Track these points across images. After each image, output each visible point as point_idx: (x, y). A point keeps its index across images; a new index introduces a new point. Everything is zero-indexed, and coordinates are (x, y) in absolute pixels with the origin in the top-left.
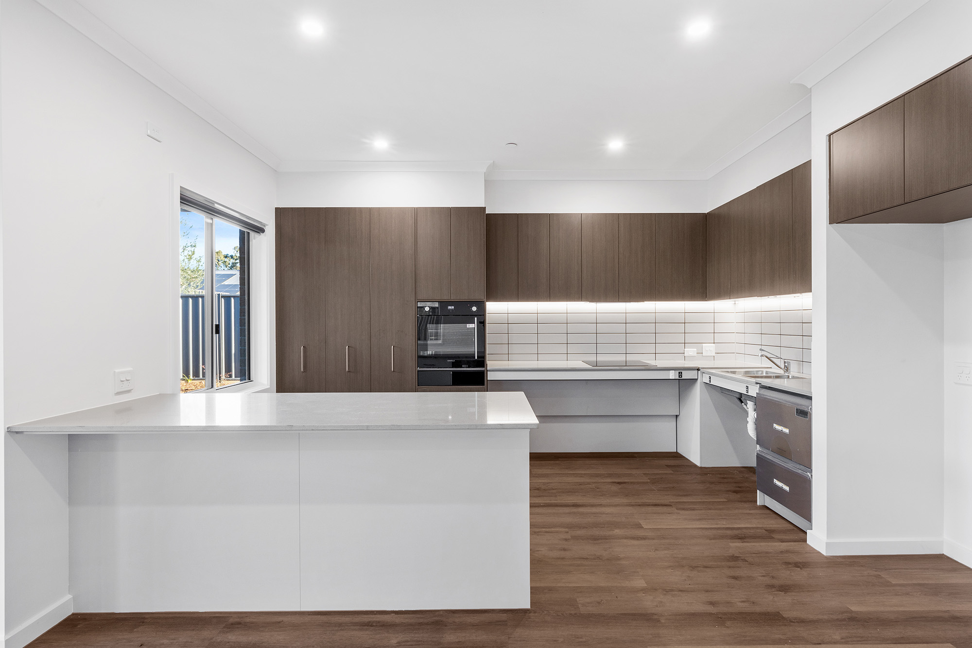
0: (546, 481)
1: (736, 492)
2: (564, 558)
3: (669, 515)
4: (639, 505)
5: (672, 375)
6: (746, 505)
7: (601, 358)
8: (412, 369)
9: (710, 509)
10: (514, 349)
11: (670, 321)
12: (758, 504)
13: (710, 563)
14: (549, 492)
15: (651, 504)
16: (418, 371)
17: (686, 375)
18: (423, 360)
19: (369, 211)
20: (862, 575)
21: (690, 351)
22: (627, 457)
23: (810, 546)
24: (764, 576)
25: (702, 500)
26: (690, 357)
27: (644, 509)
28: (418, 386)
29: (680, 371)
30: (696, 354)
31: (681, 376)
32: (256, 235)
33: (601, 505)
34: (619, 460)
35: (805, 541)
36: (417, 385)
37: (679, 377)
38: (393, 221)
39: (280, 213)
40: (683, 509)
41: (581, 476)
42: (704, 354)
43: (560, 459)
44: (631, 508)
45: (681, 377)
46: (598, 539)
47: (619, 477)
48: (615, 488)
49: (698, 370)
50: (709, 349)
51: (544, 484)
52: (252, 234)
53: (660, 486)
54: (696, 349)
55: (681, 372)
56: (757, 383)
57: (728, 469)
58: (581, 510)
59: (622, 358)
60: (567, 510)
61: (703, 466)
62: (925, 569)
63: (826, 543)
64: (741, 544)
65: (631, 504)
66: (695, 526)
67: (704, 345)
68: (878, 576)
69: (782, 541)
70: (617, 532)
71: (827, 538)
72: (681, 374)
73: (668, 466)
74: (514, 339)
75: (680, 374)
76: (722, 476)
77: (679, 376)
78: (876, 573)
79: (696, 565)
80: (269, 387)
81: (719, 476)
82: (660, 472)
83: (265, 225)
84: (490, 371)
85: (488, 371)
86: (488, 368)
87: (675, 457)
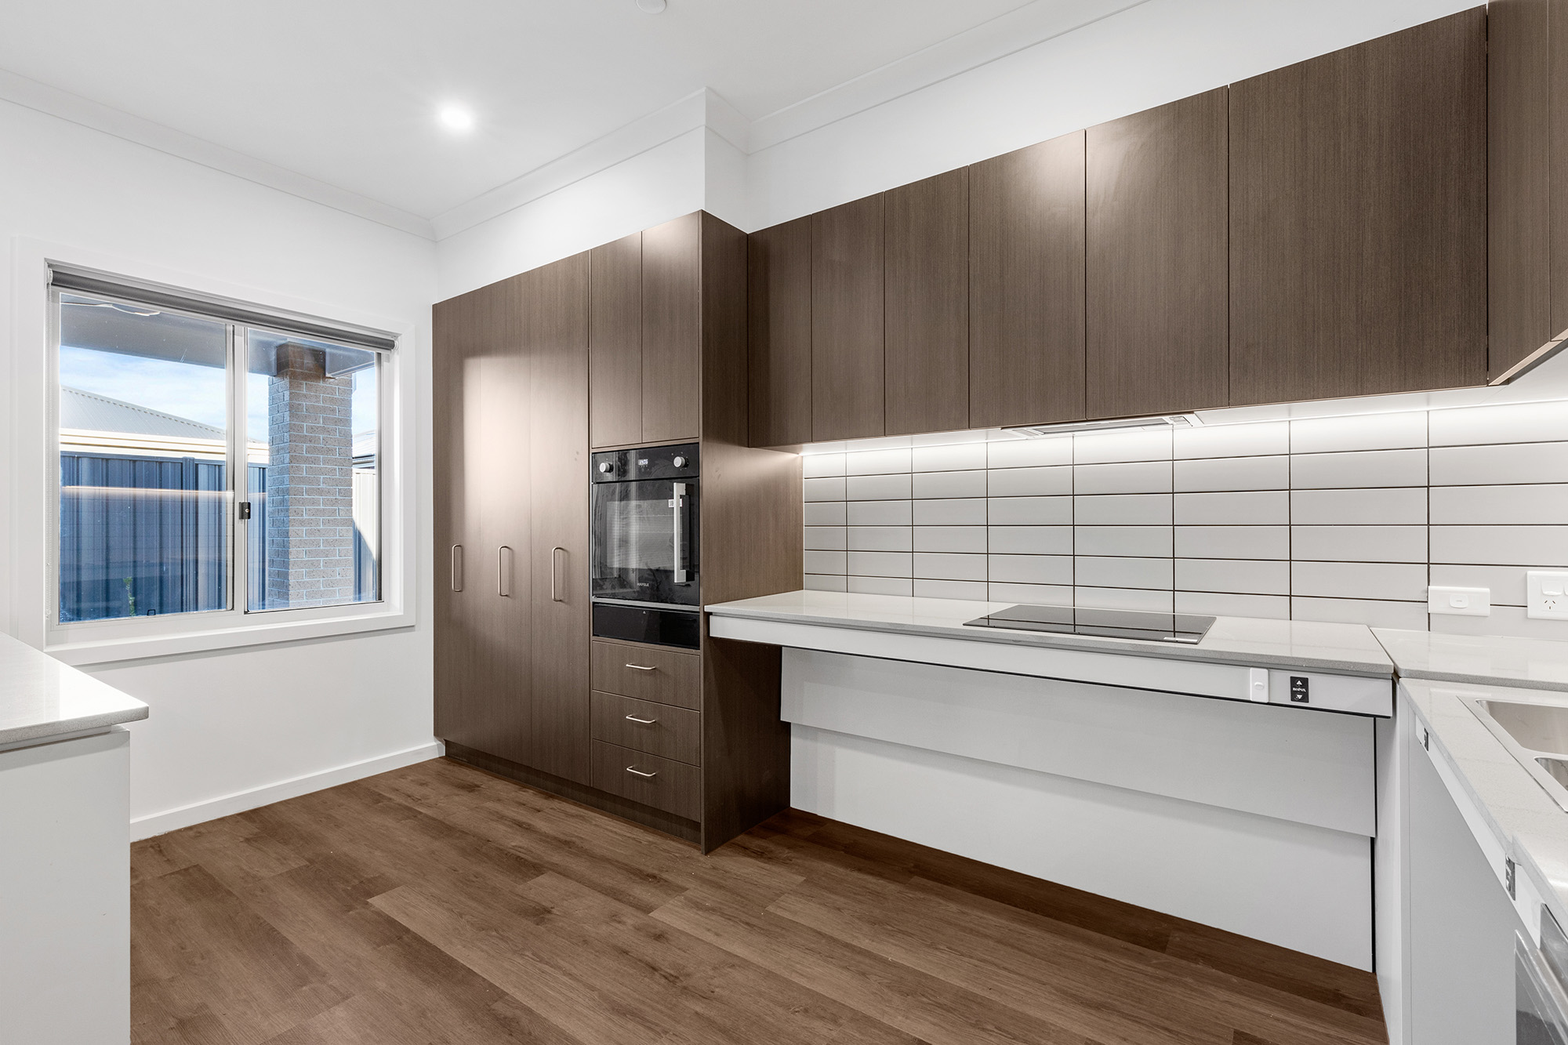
5: (1261, 687)
8: (583, 597)
10: (861, 563)
16: (594, 603)
21: (1456, 595)
22: (1135, 937)
26: (1457, 616)
28: (594, 635)
29: (1318, 673)
30: (1483, 609)
31: (1304, 693)
32: (390, 354)
34: (1088, 941)
36: (591, 635)
37: (1293, 698)
42: (1532, 612)
43: (916, 879)
45: (1304, 700)
49: (1395, 680)
50: (1560, 592)
52: (384, 354)
54: (1487, 590)
55: (1304, 681)
59: (1159, 605)
67: (1531, 572)
72: (1306, 685)
75: (1300, 688)
83: (396, 336)
84: (716, 615)
85: (708, 615)
86: (708, 608)
87: (1335, 998)
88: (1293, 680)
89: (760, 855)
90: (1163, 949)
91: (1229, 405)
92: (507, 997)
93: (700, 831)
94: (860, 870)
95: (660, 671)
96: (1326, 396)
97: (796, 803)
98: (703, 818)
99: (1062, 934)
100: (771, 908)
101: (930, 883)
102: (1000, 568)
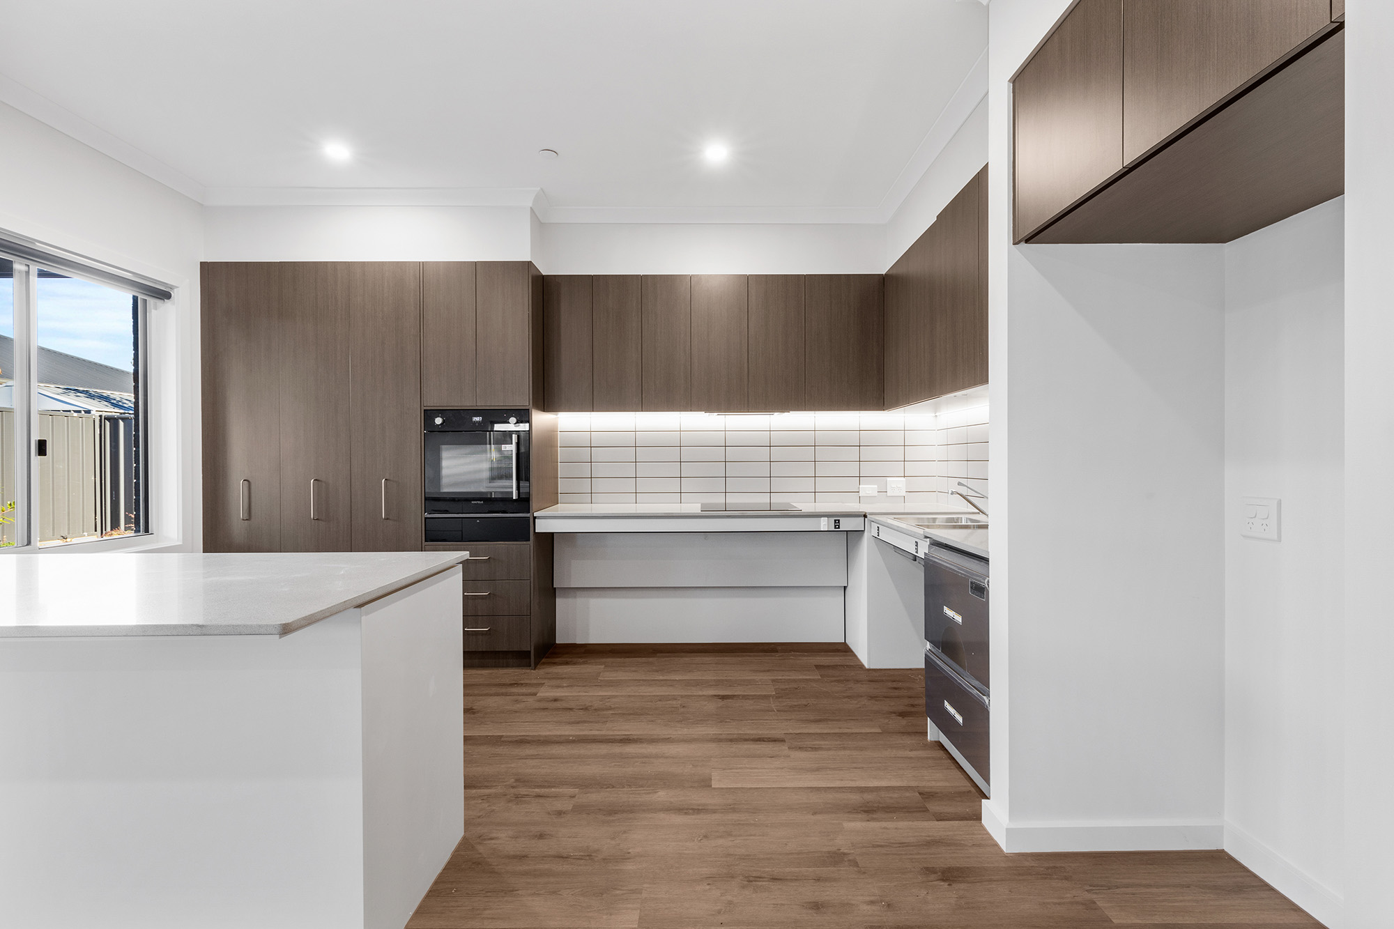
0: (606, 694)
1: (902, 714)
2: (526, 856)
3: (769, 760)
4: (731, 740)
5: (824, 524)
6: (908, 741)
7: (733, 500)
8: (415, 514)
9: (844, 748)
10: (599, 485)
11: (839, 443)
12: (929, 738)
13: (788, 870)
14: (598, 715)
15: (752, 737)
16: (426, 518)
17: (846, 525)
18: (435, 501)
19: (348, 267)
20: (1062, 901)
21: (868, 489)
22: (765, 651)
23: (985, 830)
24: (872, 902)
25: (841, 731)
26: (868, 497)
27: (735, 748)
28: (426, 541)
29: (837, 518)
30: (876, 494)
31: (839, 526)
32: (159, 302)
33: (668, 740)
34: (750, 656)
35: (978, 817)
36: (424, 541)
37: (835, 528)
38: (386, 284)
39: (210, 272)
40: (800, 748)
41: (671, 683)
42: (889, 494)
43: (658, 655)
44: (713, 745)
45: (839, 528)
46: (616, 812)
47: (730, 686)
48: (711, 707)
49: (865, 516)
50: (897, 486)
51: (603, 698)
52: (151, 302)
53: (785, 704)
54: (876, 486)
55: (839, 520)
56: (926, 537)
57: (909, 672)
58: (630, 749)
59: (763, 499)
60: (603, 749)
61: (871, 668)
62: (1182, 886)
63: (1008, 830)
64: (864, 824)
65: (721, 737)
66: (801, 784)
67: (888, 479)
68: (1090, 905)
69: (940, 818)
70: (662, 796)
71: (1010, 819)
72: (839, 523)
73: (818, 667)
74: (599, 470)
75: (837, 523)
76: (895, 685)
77: (835, 526)
78: (1088, 896)
79: (758, 874)
80: (181, 543)
81: (890, 684)
82: (801, 677)
83: (172, 287)
84: (539, 518)
85: (535, 518)
86: (535, 514)
87: (838, 651)
88: (835, 521)
89: (567, 663)
90: (777, 652)
91: (805, 410)
92: (503, 739)
93: (530, 658)
94: (628, 657)
95: (494, 559)
96: (838, 410)
97: (560, 640)
98: (532, 648)
99: (738, 656)
100: (599, 678)
101: (667, 654)
102: (687, 485)
